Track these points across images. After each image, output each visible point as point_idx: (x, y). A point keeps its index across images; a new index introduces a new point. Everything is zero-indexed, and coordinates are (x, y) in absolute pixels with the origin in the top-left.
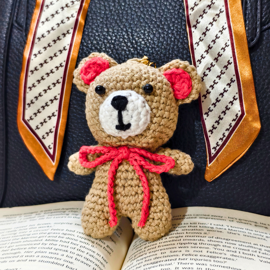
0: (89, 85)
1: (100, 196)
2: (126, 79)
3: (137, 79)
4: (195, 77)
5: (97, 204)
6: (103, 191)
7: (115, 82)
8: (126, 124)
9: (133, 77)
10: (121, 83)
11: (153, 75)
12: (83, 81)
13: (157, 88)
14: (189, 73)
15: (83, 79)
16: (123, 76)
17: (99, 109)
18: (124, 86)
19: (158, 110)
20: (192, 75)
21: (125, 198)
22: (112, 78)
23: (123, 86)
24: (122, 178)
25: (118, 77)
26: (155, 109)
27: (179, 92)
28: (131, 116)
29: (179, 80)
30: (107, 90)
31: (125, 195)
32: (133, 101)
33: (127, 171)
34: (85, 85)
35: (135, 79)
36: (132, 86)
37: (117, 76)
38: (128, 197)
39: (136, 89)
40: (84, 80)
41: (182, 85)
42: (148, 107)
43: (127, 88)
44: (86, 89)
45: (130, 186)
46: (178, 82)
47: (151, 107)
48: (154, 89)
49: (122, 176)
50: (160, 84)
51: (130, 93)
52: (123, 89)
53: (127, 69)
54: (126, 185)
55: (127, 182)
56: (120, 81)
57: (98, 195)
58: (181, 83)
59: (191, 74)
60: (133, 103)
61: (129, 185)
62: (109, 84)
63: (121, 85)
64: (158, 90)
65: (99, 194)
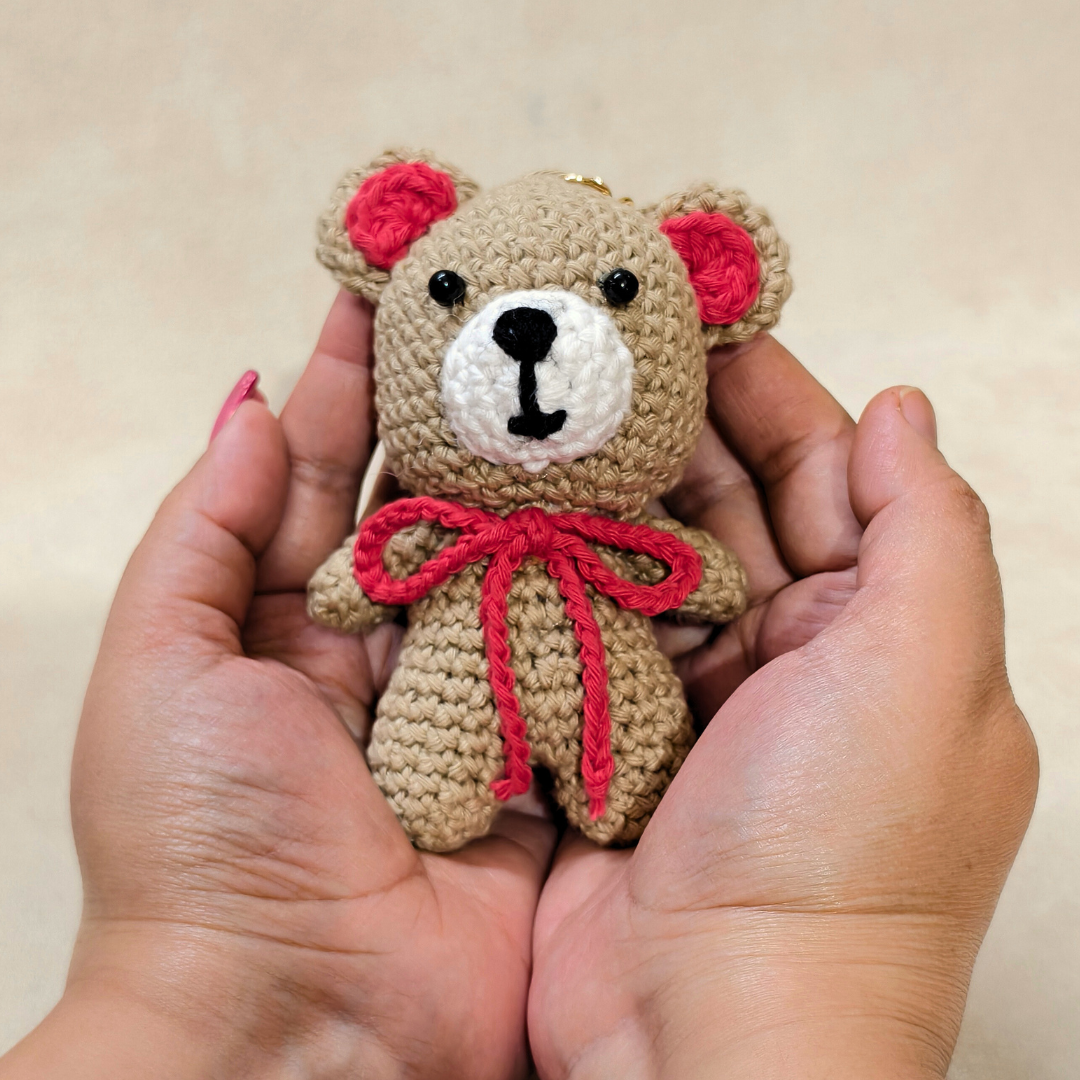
0: (386, 268)
1: (440, 695)
2: (544, 250)
3: (582, 249)
4: (771, 249)
5: (434, 726)
6: (450, 675)
7: (502, 261)
8: (551, 412)
9: (567, 242)
10: (527, 261)
11: (631, 233)
12: (358, 254)
13: (650, 281)
14: (752, 231)
15: (357, 245)
16: (532, 239)
17: (440, 363)
18: (539, 276)
19: (657, 365)
20: (763, 239)
21: (540, 697)
22: (489, 244)
23: (534, 273)
24: (526, 625)
25: (514, 240)
26: (646, 361)
27: (715, 296)
28: (568, 384)
29: (716, 256)
30: (471, 290)
31: (538, 685)
32: (572, 329)
33: (542, 599)
34: (369, 271)
35: (573, 248)
36: (567, 276)
37: (508, 236)
38: (552, 694)
39: (578, 285)
40: (362, 249)
41: (725, 272)
42: (624, 353)
43: (548, 282)
44: (372, 286)
45: (555, 655)
46: (711, 260)
47: (633, 352)
48: (641, 287)
49: (524, 619)
50: (657, 268)
51: (561, 298)
52: (532, 286)
53: (541, 211)
54: (542, 649)
55: (541, 638)
56: (523, 255)
57: (433, 692)
58: (722, 268)
59: (759, 236)
60: (574, 334)
61: (552, 650)
62: (480, 268)
63: (525, 271)
64: (653, 288)
65: (438, 689)
